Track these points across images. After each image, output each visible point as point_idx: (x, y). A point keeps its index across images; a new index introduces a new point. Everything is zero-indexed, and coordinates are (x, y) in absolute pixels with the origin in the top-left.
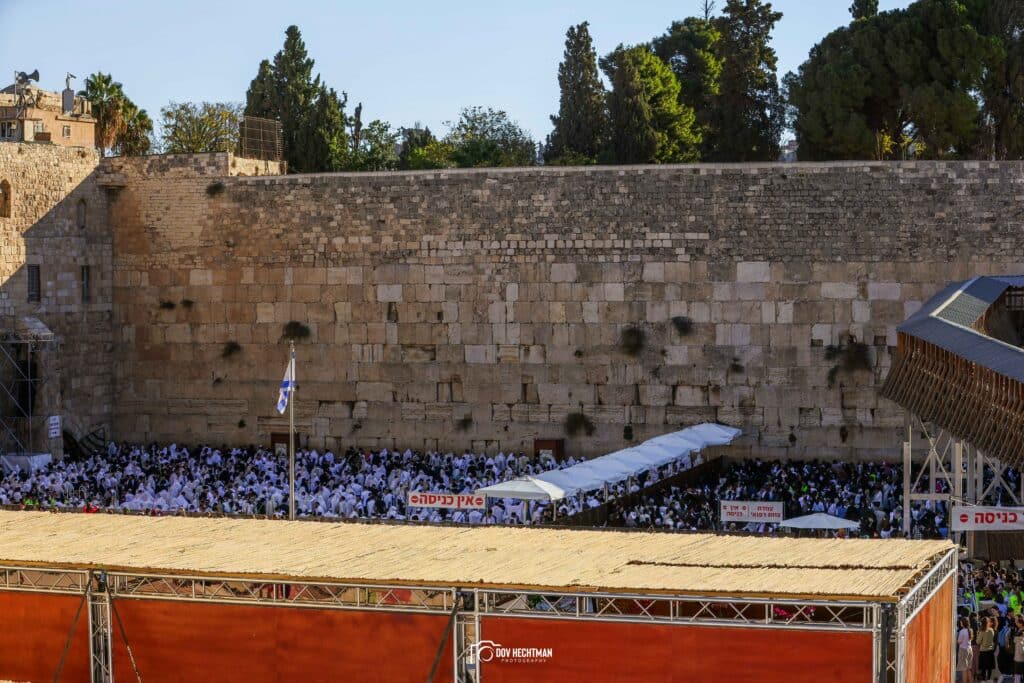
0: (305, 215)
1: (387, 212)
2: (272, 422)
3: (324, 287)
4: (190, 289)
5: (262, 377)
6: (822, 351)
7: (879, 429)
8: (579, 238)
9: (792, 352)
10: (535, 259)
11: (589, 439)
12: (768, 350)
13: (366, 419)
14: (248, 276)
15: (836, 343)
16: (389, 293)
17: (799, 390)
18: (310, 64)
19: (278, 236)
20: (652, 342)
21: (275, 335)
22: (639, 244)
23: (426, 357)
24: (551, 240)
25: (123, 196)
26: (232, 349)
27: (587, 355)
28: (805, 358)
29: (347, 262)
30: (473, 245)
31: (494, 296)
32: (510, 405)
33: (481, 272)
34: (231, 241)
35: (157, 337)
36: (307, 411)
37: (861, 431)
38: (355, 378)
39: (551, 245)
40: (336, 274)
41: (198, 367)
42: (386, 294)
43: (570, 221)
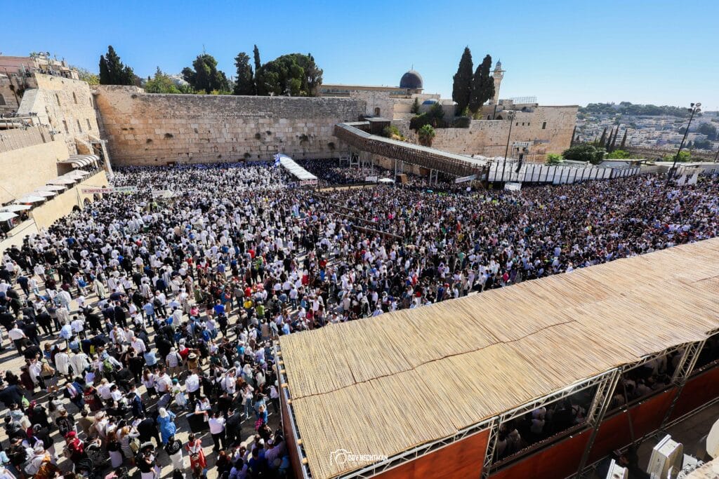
0: (166, 105)
1: (190, 105)
3: (175, 125)
4: (131, 125)
5: (160, 148)
6: (298, 138)
7: (310, 153)
8: (242, 113)
9: (292, 138)
12: (287, 138)
13: (193, 157)
14: (150, 121)
15: (301, 136)
17: (294, 146)
18: (119, 58)
19: (158, 111)
20: (262, 137)
21: (162, 137)
22: (257, 114)
23: (207, 141)
24: (236, 113)
26: (149, 141)
27: (248, 140)
29: (181, 118)
30: (216, 114)
31: (223, 127)
33: (218, 121)
35: (122, 138)
37: (307, 154)
38: (188, 147)
40: (178, 121)
41: (138, 146)
42: (194, 126)
43: (240, 109)
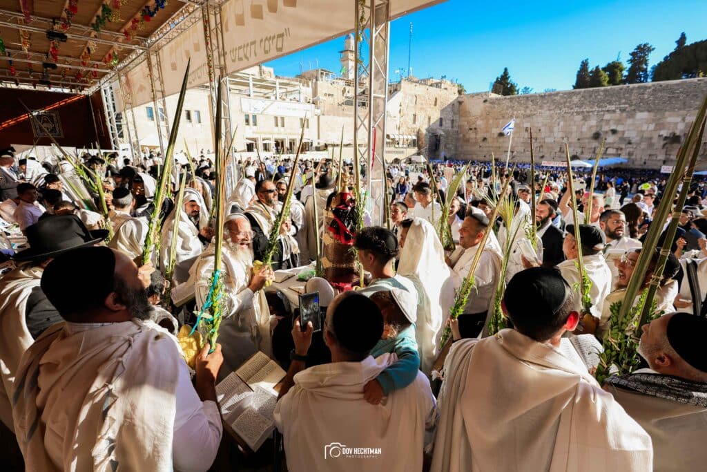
0: (507, 107)
4: (476, 125)
5: (491, 145)
6: (662, 138)
8: (584, 108)
12: (642, 138)
14: (491, 122)
15: (668, 135)
16: (527, 125)
18: (509, 77)
19: (499, 112)
20: (603, 136)
21: (496, 135)
22: (604, 109)
25: (463, 104)
26: (485, 139)
27: (581, 140)
28: (655, 140)
30: (552, 112)
31: (556, 125)
32: (556, 153)
33: (553, 119)
34: (488, 113)
35: (467, 137)
36: (501, 154)
39: (576, 111)
41: (476, 144)
43: (582, 104)
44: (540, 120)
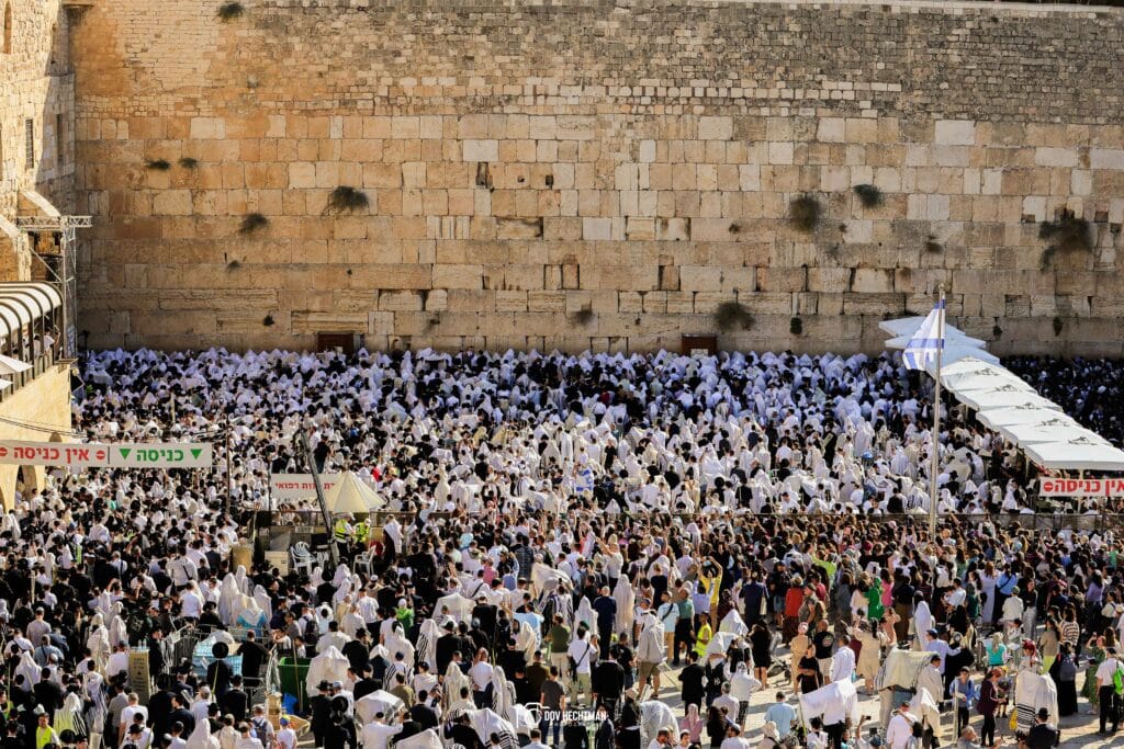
0: (360, 48)
1: (476, 46)
2: (312, 317)
3: (387, 143)
4: (193, 143)
5: (297, 259)
6: (1036, 228)
7: (1098, 319)
8: (735, 86)
9: (999, 229)
10: (678, 110)
11: (746, 333)
12: (970, 226)
13: (446, 311)
14: (277, 126)
15: (1051, 219)
16: (479, 151)
17: (1006, 274)
19: (321, 74)
20: (830, 214)
21: (318, 203)
22: (813, 94)
23: (531, 232)
24: (699, 85)
25: (90, 18)
26: (254, 223)
27: (745, 231)
28: (1014, 236)
29: (420, 110)
30: (595, 91)
31: (625, 155)
32: (642, 293)
33: (604, 125)
34: (252, 80)
35: (142, 208)
36: (363, 303)
37: (1078, 323)
38: (431, 260)
39: (699, 93)
40: (405, 125)
41: (203, 247)
42: (476, 151)
43: (724, 64)
44: (544, 126)
